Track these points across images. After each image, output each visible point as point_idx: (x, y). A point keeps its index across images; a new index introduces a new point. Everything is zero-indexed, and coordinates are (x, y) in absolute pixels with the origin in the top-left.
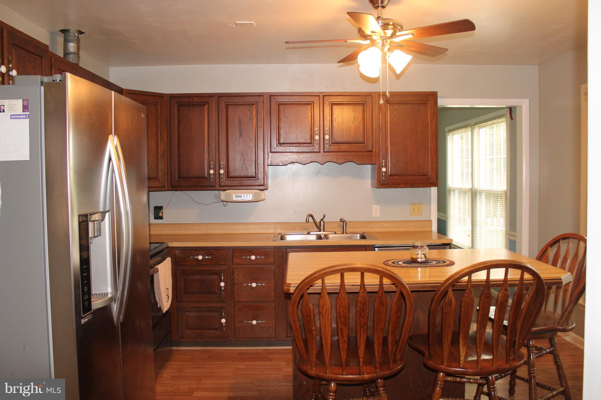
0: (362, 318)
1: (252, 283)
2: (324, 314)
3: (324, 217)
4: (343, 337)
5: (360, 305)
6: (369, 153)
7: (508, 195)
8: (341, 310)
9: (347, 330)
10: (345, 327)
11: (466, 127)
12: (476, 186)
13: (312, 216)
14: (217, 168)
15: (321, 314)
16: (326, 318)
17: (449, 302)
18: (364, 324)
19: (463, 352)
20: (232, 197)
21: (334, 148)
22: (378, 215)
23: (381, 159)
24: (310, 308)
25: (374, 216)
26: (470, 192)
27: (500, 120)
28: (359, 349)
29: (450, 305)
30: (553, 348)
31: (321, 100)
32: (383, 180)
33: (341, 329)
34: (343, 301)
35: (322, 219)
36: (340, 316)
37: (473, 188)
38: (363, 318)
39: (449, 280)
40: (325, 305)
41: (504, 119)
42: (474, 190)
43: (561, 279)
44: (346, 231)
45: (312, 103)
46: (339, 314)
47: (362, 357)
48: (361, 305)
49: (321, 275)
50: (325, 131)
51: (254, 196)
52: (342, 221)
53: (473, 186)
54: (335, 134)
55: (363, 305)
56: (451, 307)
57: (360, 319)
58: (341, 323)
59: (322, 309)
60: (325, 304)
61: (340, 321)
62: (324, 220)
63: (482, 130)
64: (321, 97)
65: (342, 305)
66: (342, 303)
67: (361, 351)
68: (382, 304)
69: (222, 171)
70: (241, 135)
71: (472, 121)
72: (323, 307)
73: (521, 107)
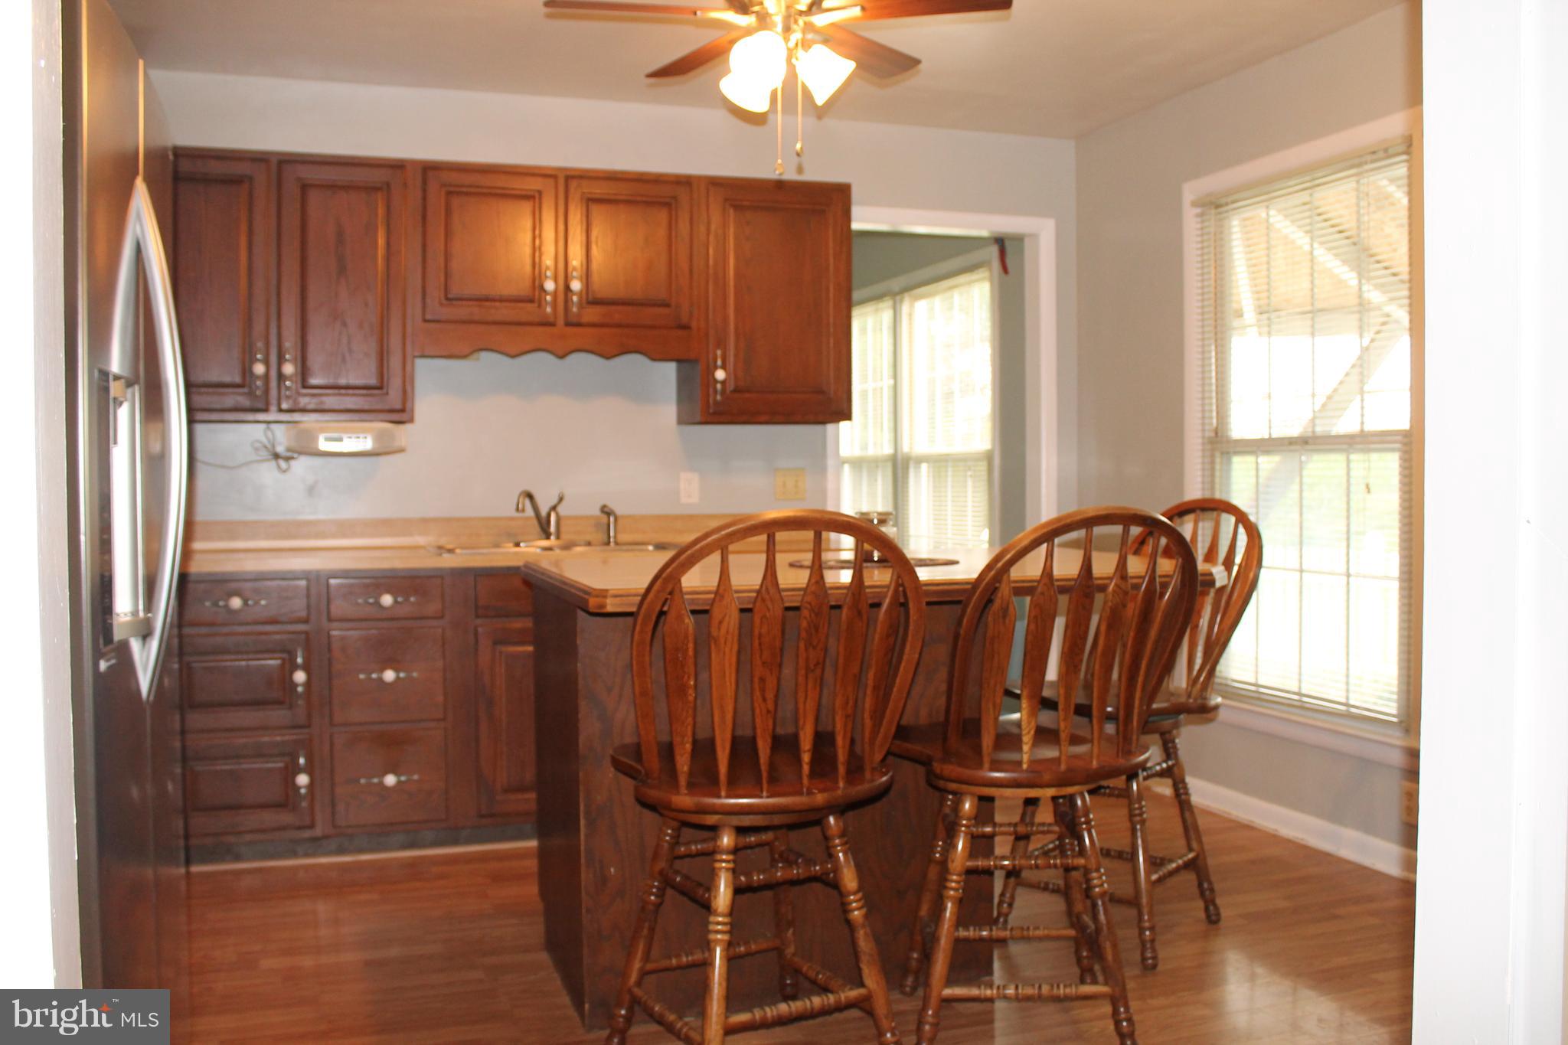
0: (811, 649)
1: (382, 670)
2: (722, 641)
3: (561, 499)
4: (764, 700)
5: (810, 616)
6: (680, 333)
7: (997, 461)
8: (764, 630)
9: (775, 681)
10: (771, 673)
11: (878, 298)
12: (906, 448)
13: (530, 496)
14: (273, 358)
15: (716, 641)
16: (727, 650)
17: (1002, 608)
18: (816, 665)
19: (1029, 733)
20: (315, 440)
21: (592, 314)
22: (695, 499)
23: (711, 347)
24: (688, 627)
25: (684, 500)
26: (889, 466)
27: (974, 276)
28: (802, 729)
29: (1004, 617)
30: (1170, 763)
31: (561, 189)
32: (716, 402)
33: (762, 680)
34: (770, 606)
35: (554, 508)
36: (760, 644)
37: (899, 452)
38: (814, 648)
39: (1007, 555)
40: (727, 618)
41: (983, 273)
42: (899, 457)
43: (1211, 574)
44: (615, 537)
45: (537, 195)
46: (760, 638)
47: (809, 751)
48: (813, 615)
49: (719, 540)
50: (570, 269)
51: (379, 437)
52: (606, 511)
53: (899, 447)
54: (595, 278)
55: (817, 615)
56: (1007, 621)
57: (806, 650)
58: (764, 663)
59: (719, 629)
60: (725, 615)
61: (761, 657)
62: (560, 509)
63: (921, 306)
64: (561, 182)
65: (768, 615)
66: (769, 610)
67: (805, 734)
68: (859, 613)
69: (289, 369)
70: (342, 270)
71: (895, 284)
72: (720, 622)
73: (1035, 236)
